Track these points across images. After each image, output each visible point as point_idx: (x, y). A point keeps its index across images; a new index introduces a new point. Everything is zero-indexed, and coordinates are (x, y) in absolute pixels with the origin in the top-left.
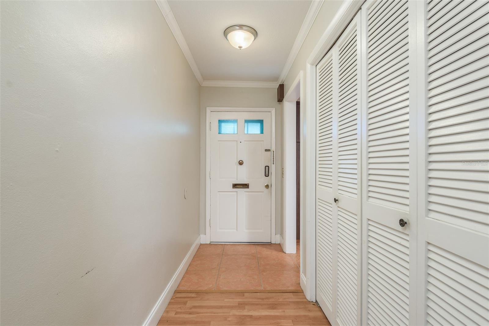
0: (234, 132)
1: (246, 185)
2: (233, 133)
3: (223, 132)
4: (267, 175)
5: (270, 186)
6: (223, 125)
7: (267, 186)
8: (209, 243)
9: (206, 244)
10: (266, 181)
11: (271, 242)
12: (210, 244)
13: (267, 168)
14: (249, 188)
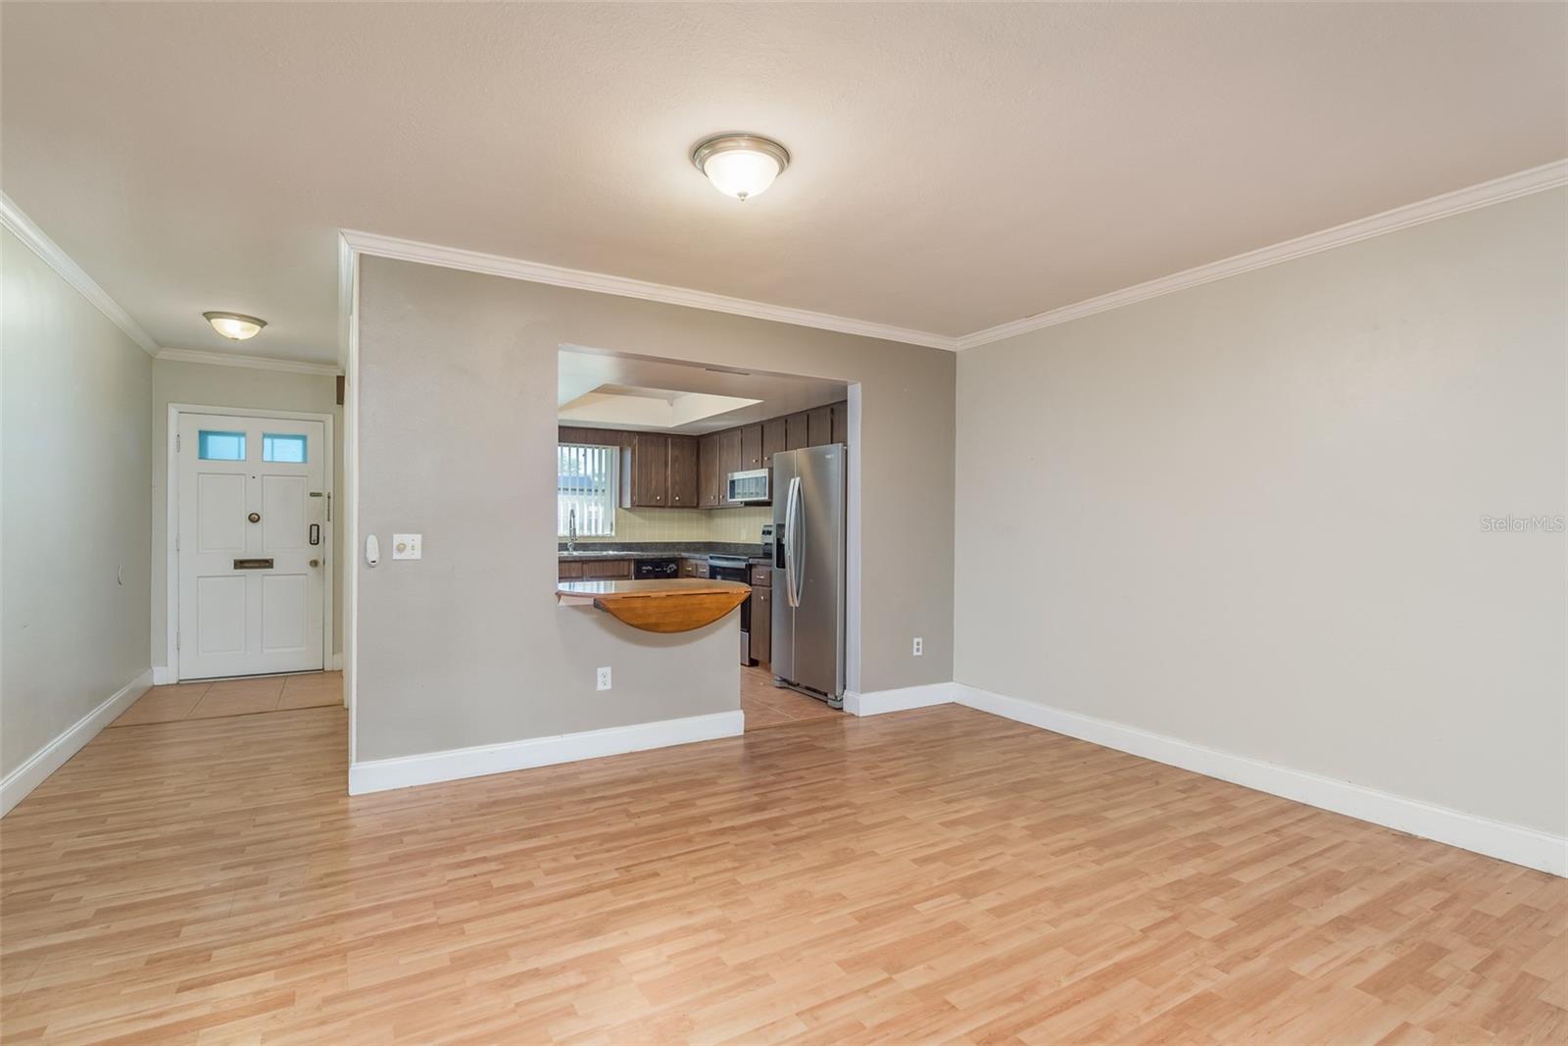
0: (239, 456)
1: (266, 561)
2: (236, 458)
3: (210, 455)
4: (315, 542)
5: (321, 563)
6: (211, 439)
7: (314, 563)
8: (174, 681)
9: (168, 685)
10: (313, 553)
11: (323, 669)
12: (178, 684)
13: (315, 529)
14: (272, 567)
